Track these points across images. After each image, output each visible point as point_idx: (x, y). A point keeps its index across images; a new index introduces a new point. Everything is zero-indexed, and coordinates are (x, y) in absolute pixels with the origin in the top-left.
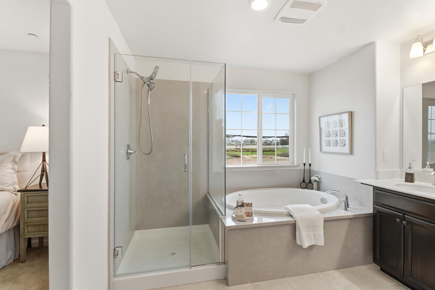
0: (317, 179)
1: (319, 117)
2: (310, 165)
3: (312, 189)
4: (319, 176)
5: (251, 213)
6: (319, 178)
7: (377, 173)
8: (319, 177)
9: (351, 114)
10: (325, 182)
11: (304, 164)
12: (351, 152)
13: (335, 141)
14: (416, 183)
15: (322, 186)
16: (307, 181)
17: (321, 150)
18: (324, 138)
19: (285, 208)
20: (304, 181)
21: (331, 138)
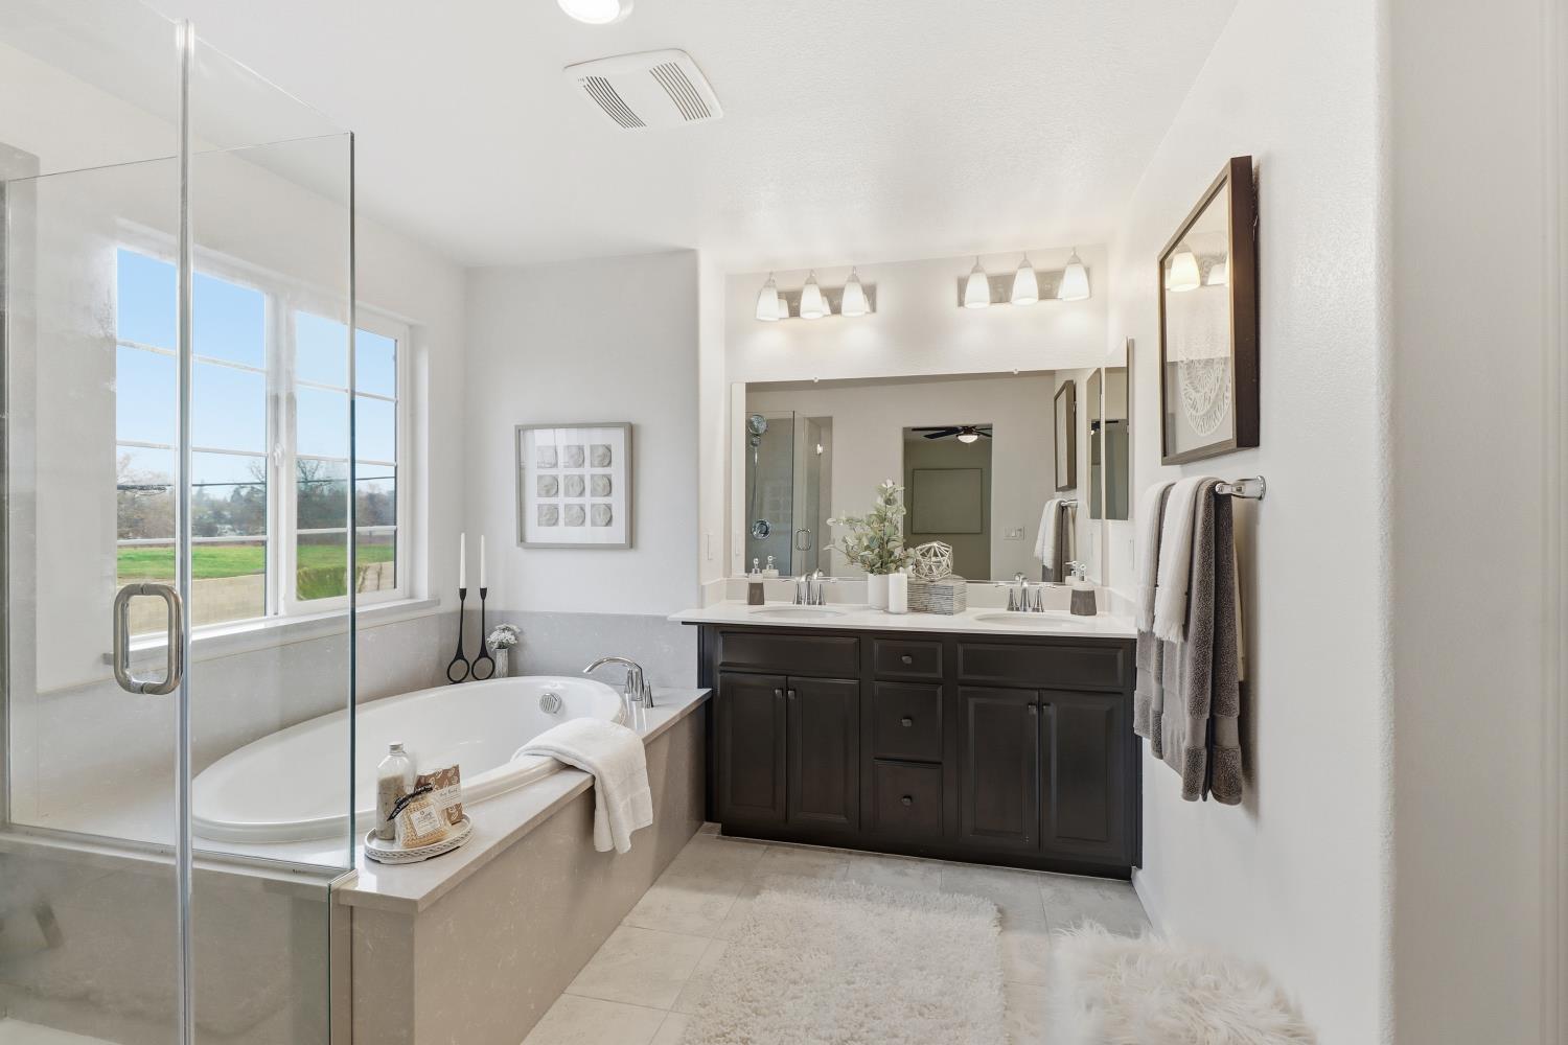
0: (508, 637)
1: (516, 426)
2: (483, 592)
3: (491, 675)
4: (515, 627)
5: (458, 806)
6: (514, 634)
7: (701, 590)
8: (518, 630)
9: (632, 432)
10: (537, 644)
11: (463, 593)
12: (632, 542)
13: (577, 508)
14: (768, 604)
15: (524, 658)
16: (472, 652)
17: (522, 539)
18: (534, 501)
19: (531, 752)
20: (459, 655)
21: (561, 500)
